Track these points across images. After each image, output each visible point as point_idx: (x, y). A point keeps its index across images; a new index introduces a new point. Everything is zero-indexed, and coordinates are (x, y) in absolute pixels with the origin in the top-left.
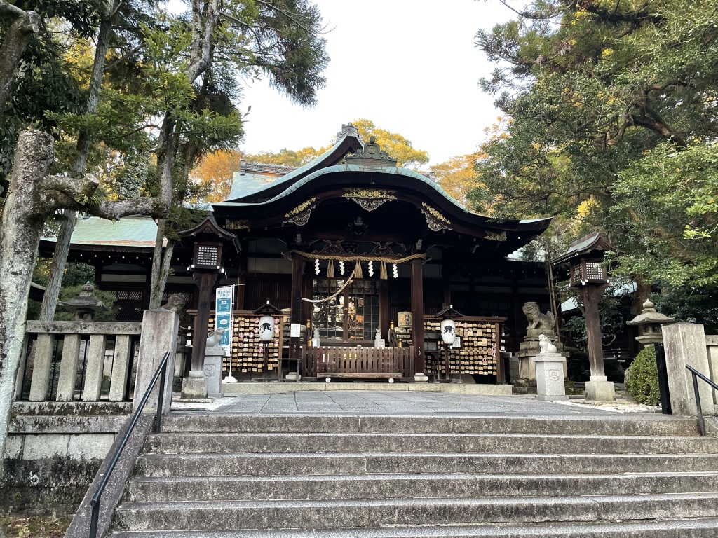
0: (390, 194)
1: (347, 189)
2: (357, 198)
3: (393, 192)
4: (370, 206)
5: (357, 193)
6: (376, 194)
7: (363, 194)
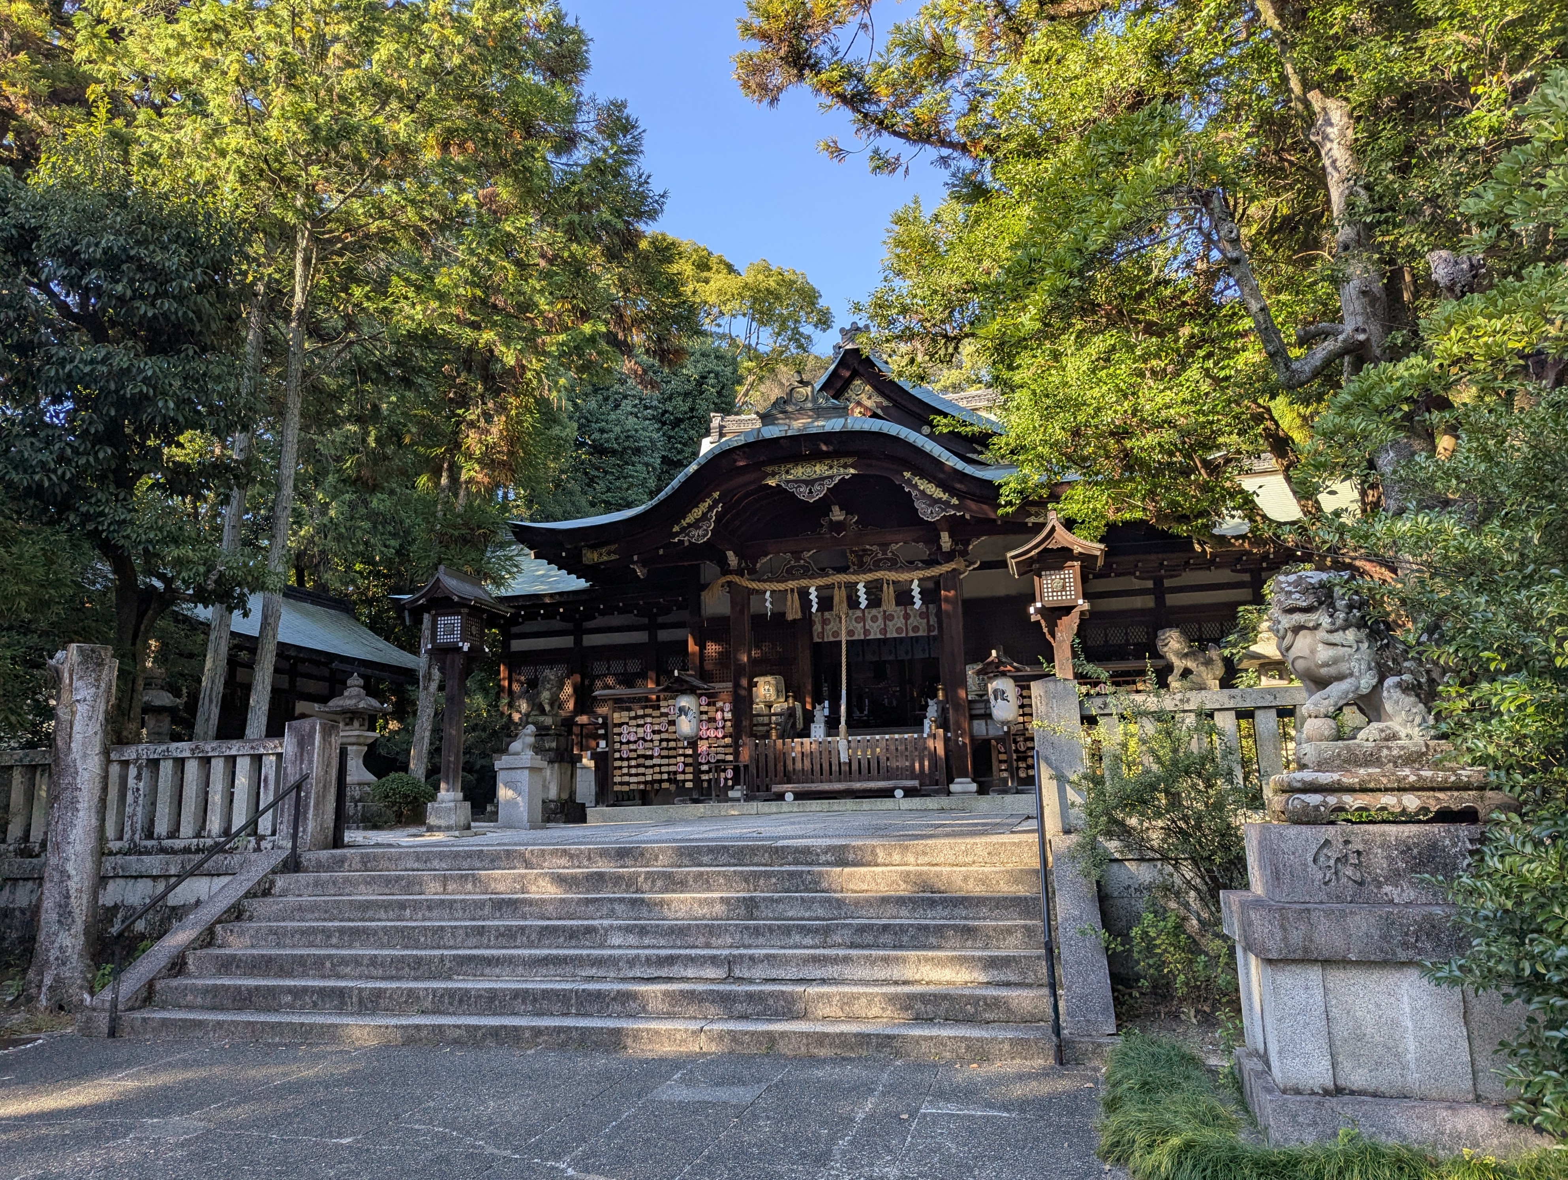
0: (845, 466)
1: (769, 469)
2: (788, 482)
3: (850, 461)
4: (811, 492)
5: (787, 472)
6: (820, 469)
7: (799, 472)
